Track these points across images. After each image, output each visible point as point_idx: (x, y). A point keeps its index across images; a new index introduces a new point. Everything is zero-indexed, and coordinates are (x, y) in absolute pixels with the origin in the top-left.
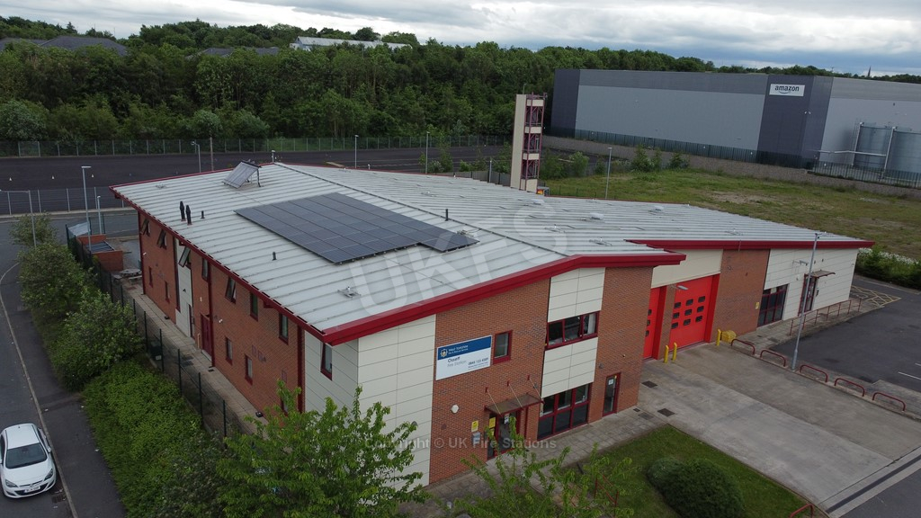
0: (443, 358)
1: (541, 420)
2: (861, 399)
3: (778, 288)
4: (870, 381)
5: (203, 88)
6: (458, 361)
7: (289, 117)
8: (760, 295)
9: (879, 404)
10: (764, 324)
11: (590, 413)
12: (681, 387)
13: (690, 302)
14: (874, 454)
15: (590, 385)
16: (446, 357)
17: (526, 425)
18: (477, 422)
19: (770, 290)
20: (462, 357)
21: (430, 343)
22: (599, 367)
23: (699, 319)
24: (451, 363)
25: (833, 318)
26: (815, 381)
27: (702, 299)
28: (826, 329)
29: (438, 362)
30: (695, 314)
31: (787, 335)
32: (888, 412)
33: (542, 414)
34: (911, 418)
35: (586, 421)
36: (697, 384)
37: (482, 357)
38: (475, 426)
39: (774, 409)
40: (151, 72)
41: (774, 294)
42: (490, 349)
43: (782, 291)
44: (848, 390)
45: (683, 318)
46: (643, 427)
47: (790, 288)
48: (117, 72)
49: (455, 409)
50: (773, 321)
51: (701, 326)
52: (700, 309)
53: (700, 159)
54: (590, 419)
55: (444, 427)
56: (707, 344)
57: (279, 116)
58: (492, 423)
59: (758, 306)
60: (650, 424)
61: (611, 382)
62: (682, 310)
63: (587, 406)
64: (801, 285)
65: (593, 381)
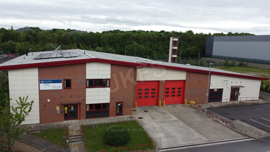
0: (42, 83)
1: (87, 112)
2: (222, 124)
3: (218, 89)
4: (233, 119)
5: (102, 43)
6: (48, 85)
7: (122, 50)
8: (208, 90)
9: (227, 126)
10: (212, 102)
11: (110, 113)
12: (156, 113)
13: (173, 89)
14: (203, 138)
15: (109, 103)
16: (43, 83)
17: (80, 112)
18: (59, 107)
19: (213, 90)
20: (50, 84)
21: (37, 78)
22: (112, 98)
23: (179, 95)
24: (45, 85)
25: (244, 103)
26: (210, 117)
27: (179, 88)
28: (238, 106)
29: (40, 84)
30: (176, 94)
31: (219, 106)
32: (227, 128)
33: (88, 110)
34: (235, 131)
35: (108, 116)
36: (163, 113)
37: (59, 86)
38: (58, 108)
39: (182, 122)
40: (89, 38)
41: (215, 91)
42: (61, 84)
43: (220, 91)
44: (220, 121)
45: (170, 94)
46: (126, 120)
47: (224, 90)
48: (81, 38)
49: (49, 101)
50: (217, 102)
51: (180, 98)
52: (178, 92)
53: (251, 64)
54: (110, 115)
55: (45, 106)
56: (182, 105)
57: (120, 49)
58: (66, 109)
59: (207, 94)
60: (130, 119)
61: (119, 105)
62: (170, 91)
63: (108, 111)
64: (230, 90)
65: (109, 102)
